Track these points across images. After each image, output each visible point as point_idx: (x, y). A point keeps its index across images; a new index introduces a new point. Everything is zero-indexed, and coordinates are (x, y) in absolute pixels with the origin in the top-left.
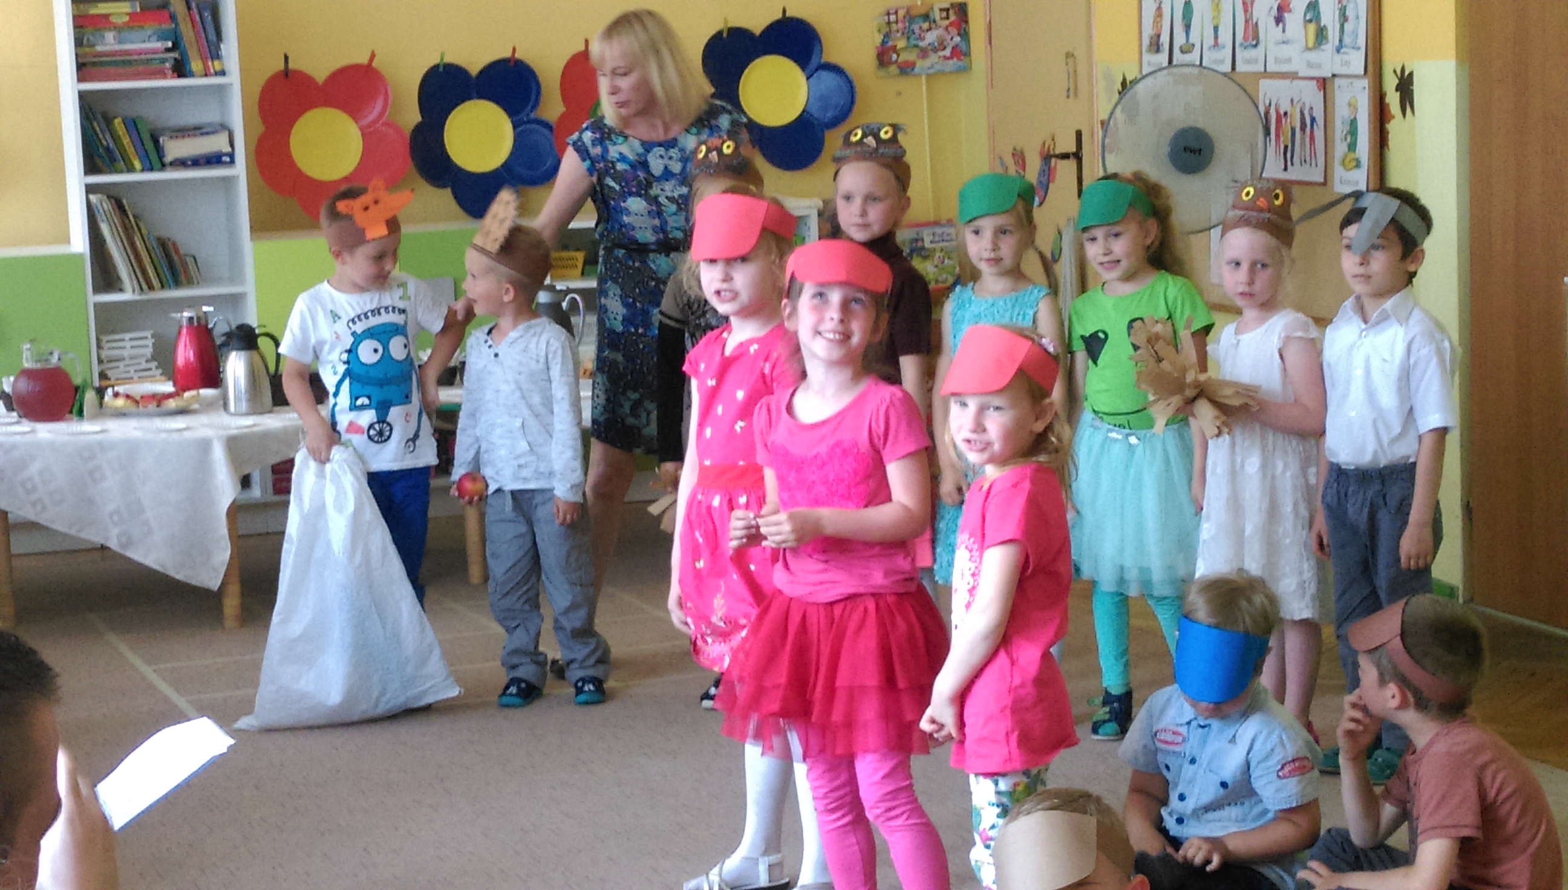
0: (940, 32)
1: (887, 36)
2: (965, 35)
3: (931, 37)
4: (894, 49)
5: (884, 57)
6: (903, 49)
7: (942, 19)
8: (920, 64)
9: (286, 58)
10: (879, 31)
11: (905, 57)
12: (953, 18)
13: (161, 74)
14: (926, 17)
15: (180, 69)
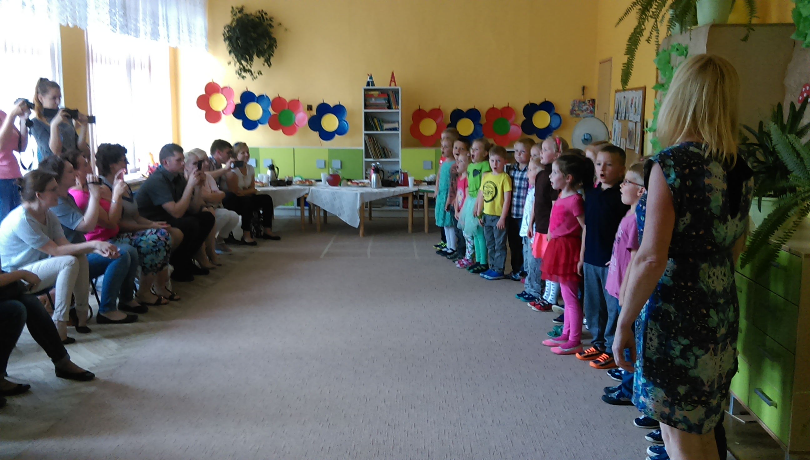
0: (587, 106)
1: (573, 107)
2: (594, 107)
3: (585, 108)
4: (575, 111)
5: (572, 112)
6: (577, 111)
7: (588, 103)
8: (581, 115)
9: (419, 106)
10: (571, 105)
11: (578, 112)
12: (591, 102)
13: (384, 109)
14: (584, 102)
15: (390, 107)
